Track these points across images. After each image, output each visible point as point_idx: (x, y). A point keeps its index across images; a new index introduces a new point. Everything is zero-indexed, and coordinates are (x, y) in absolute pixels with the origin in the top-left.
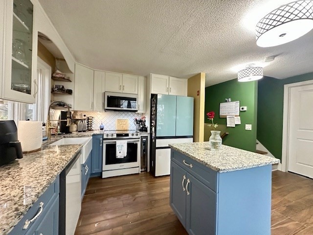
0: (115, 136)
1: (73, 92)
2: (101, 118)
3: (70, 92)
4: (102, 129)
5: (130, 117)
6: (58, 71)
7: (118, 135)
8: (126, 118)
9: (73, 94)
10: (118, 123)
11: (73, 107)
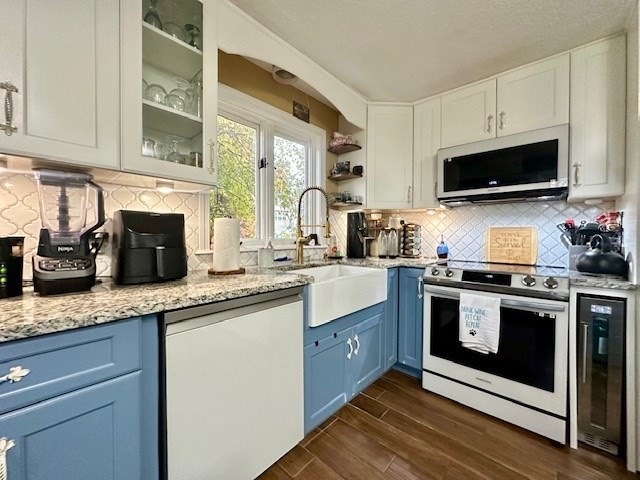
0: (458, 278)
1: (364, 169)
2: (442, 227)
3: (359, 171)
4: (443, 256)
5: (541, 221)
6: (337, 135)
7: (467, 275)
8: (524, 223)
9: (364, 174)
10: (495, 239)
11: (364, 202)
